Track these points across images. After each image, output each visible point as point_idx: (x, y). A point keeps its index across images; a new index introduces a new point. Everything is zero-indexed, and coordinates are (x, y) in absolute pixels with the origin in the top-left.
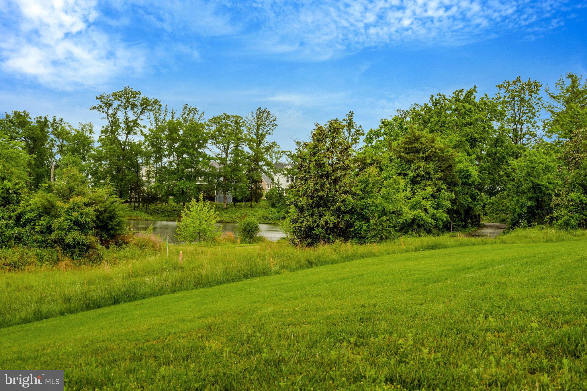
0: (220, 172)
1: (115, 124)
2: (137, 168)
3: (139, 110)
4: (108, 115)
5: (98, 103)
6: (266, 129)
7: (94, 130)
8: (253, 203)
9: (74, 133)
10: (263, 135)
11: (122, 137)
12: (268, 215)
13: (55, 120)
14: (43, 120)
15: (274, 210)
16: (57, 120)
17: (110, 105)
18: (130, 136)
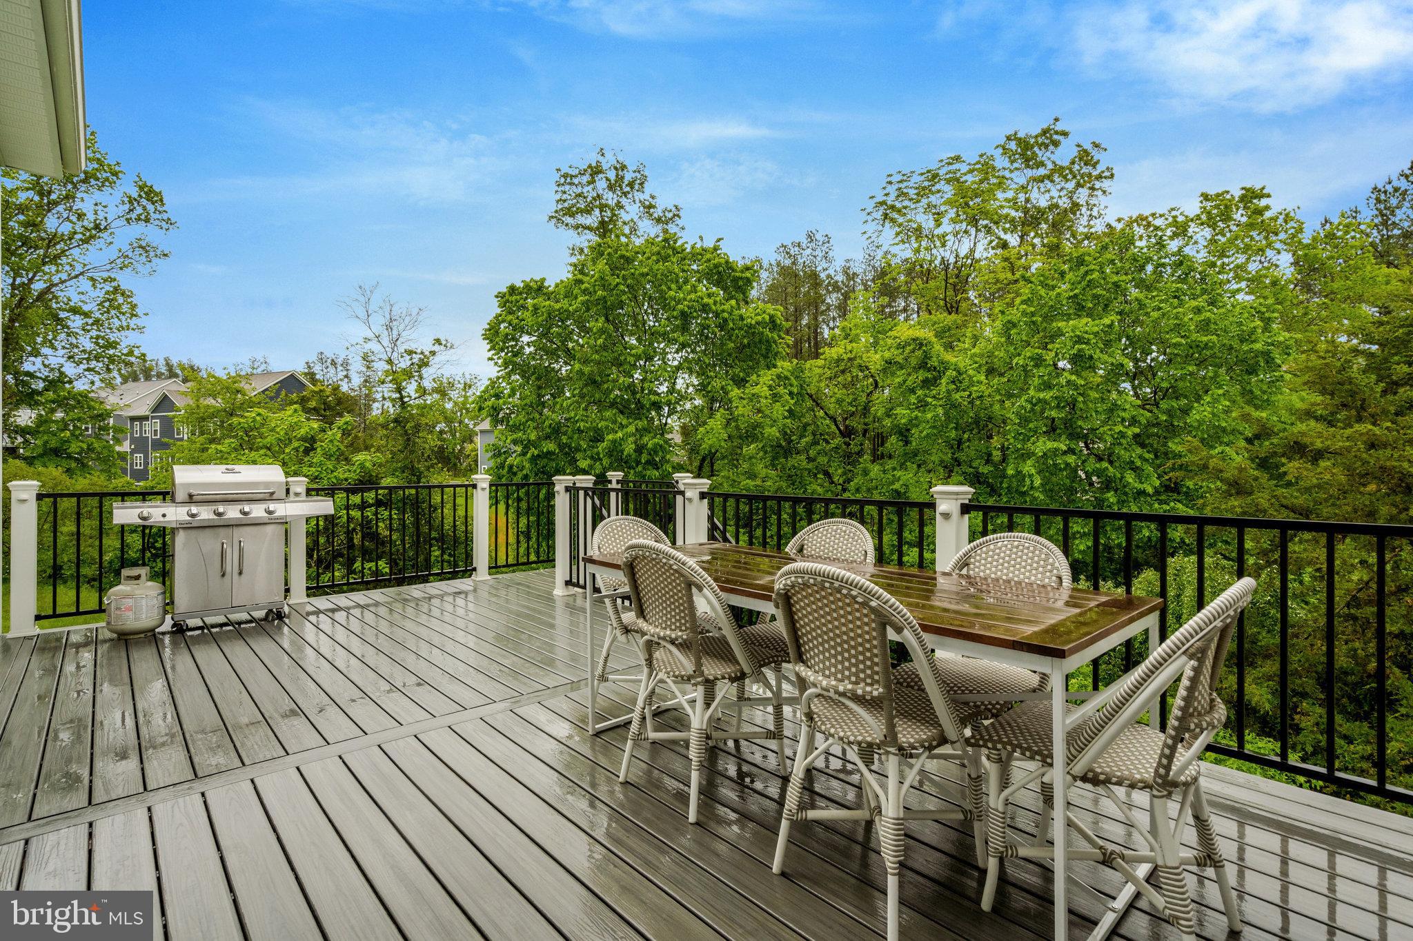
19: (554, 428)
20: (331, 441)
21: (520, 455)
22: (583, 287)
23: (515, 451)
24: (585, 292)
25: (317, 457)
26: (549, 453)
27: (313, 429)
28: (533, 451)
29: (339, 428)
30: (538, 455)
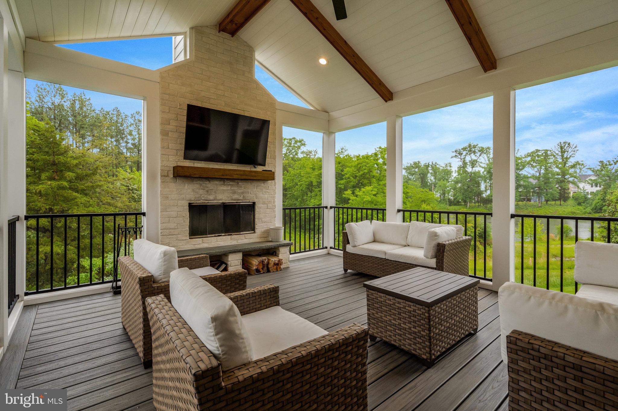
0: (536, 184)
1: (465, 164)
2: (479, 185)
3: (478, 155)
4: (461, 159)
5: (454, 154)
6: (570, 154)
7: (452, 166)
8: (562, 202)
9: (441, 168)
10: (567, 158)
11: (469, 169)
12: (575, 211)
13: (433, 163)
14: (427, 164)
15: (580, 207)
16: (434, 163)
17: (462, 154)
18: (474, 169)
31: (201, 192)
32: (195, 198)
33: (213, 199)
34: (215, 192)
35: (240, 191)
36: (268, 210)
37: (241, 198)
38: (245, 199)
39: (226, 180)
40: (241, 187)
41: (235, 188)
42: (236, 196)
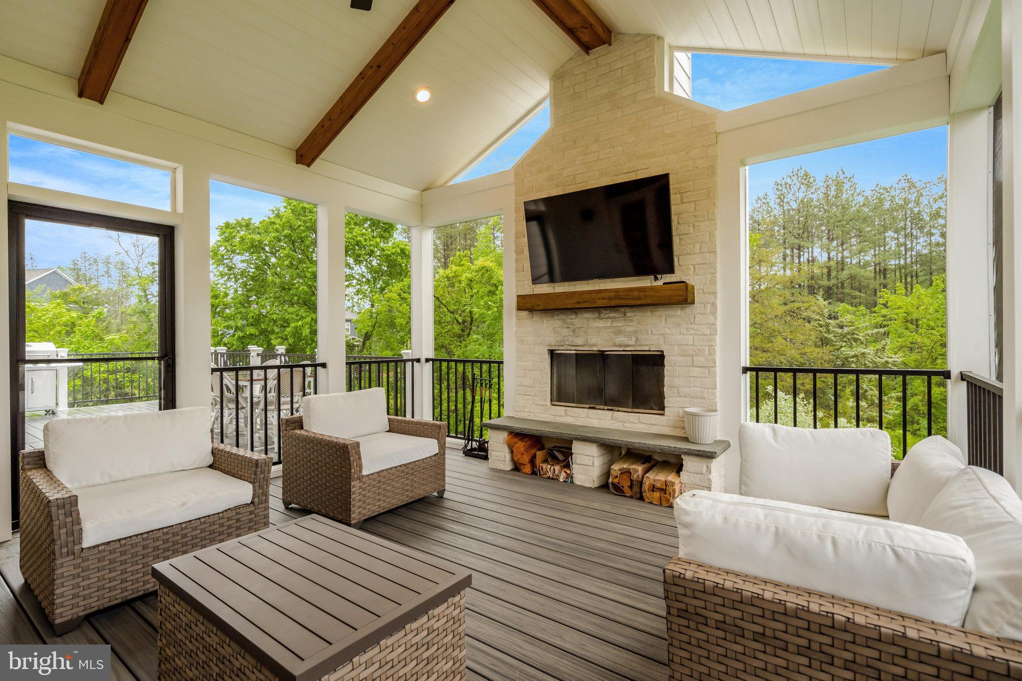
19: (256, 319)
20: (87, 326)
21: (231, 336)
22: (275, 227)
23: (229, 334)
24: (277, 230)
25: (76, 337)
26: (251, 335)
27: (73, 317)
28: (240, 334)
29: (94, 317)
30: (243, 337)
31: (565, 332)
32: (557, 341)
33: (582, 344)
34: (585, 332)
35: (628, 329)
36: (696, 369)
37: (632, 342)
38: (640, 345)
39: (602, 310)
40: (631, 321)
41: (620, 324)
42: (621, 339)
